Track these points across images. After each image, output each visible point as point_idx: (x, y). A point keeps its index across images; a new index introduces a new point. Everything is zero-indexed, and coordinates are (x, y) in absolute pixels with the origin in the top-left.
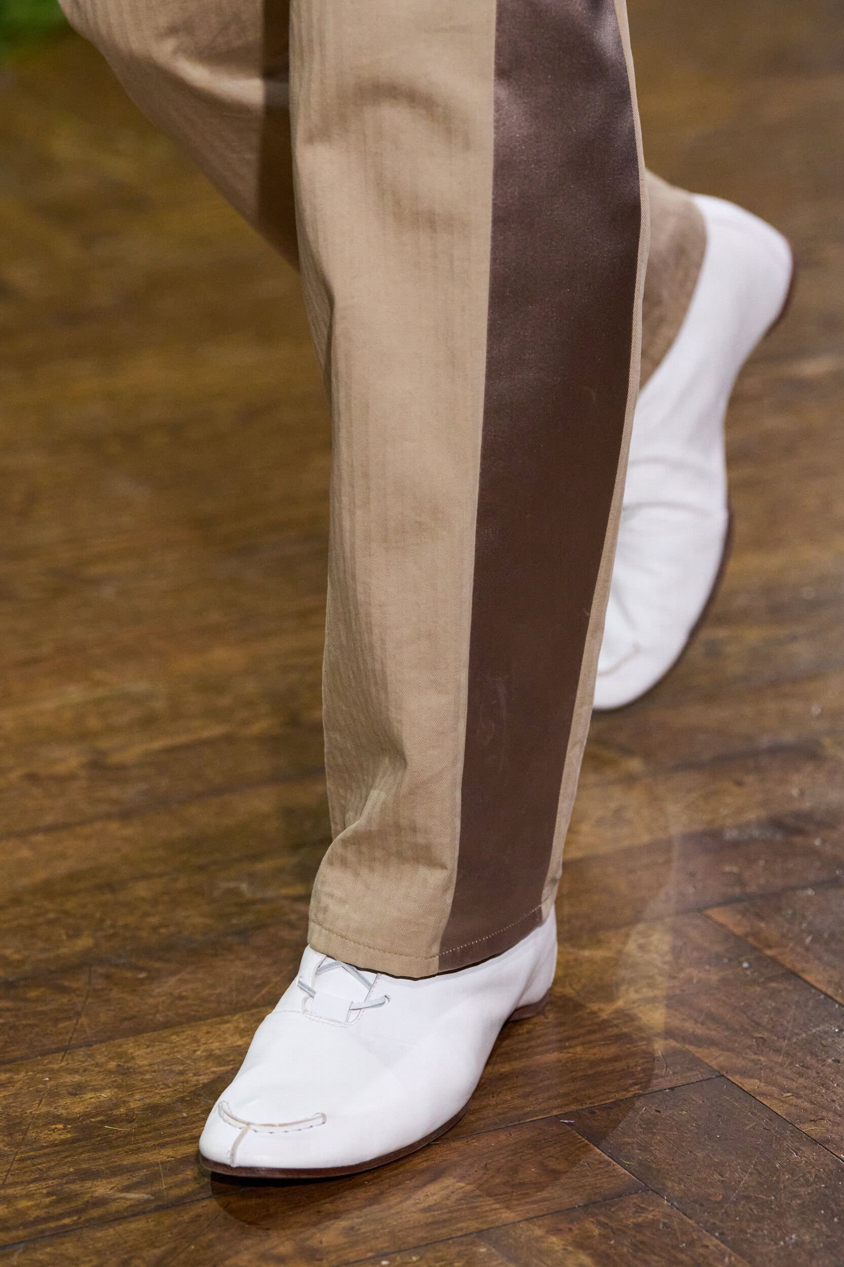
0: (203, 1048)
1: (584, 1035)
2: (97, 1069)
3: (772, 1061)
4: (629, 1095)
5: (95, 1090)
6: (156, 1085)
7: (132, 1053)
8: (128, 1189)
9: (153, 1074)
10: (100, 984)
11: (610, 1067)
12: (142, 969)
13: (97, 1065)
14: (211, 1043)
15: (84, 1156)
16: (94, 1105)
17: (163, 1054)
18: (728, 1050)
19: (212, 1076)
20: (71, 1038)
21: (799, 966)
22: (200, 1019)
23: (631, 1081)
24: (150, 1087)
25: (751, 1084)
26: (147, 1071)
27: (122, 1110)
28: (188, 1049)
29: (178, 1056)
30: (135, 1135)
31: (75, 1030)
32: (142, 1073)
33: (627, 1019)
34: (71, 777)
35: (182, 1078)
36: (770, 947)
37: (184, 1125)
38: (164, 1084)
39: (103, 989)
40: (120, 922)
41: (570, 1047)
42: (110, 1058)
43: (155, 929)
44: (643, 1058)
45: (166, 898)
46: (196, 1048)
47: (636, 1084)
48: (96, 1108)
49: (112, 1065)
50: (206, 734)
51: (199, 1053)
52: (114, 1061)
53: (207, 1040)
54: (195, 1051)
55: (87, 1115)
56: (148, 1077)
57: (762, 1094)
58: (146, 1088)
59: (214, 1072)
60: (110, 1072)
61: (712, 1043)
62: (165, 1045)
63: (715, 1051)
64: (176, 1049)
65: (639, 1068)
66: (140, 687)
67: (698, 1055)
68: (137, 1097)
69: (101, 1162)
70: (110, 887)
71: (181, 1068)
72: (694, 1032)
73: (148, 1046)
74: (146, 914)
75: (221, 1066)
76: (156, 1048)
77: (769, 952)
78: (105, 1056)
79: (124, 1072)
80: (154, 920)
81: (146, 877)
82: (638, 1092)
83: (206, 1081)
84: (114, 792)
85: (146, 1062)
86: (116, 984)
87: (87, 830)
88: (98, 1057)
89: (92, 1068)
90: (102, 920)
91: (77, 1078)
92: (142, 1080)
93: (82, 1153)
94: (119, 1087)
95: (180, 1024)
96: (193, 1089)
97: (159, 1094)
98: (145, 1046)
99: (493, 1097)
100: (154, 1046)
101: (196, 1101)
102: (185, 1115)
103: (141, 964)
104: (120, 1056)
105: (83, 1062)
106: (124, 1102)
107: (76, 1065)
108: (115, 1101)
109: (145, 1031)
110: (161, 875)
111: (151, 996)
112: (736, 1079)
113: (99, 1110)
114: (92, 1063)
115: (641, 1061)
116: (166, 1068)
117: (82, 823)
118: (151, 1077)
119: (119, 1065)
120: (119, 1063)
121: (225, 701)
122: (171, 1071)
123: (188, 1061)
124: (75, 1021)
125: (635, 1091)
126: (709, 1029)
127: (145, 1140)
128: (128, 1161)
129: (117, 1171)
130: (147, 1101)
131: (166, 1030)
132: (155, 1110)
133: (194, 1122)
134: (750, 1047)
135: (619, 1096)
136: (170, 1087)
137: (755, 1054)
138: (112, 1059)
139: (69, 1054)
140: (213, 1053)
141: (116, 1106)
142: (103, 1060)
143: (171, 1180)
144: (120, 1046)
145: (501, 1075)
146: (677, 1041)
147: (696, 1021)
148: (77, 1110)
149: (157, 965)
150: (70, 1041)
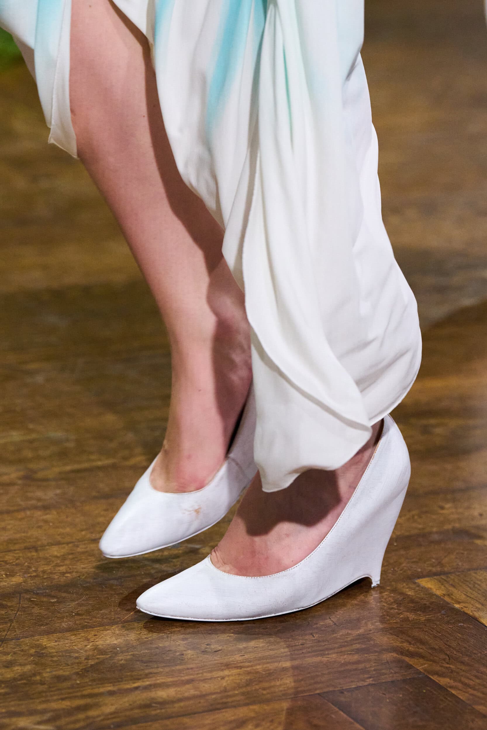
0: (91, 644)
1: (338, 648)
2: (22, 653)
3: (458, 668)
4: (366, 684)
5: (21, 665)
6: (60, 664)
7: (45, 645)
8: (39, 723)
9: (59, 657)
10: (25, 604)
11: (354, 667)
12: (54, 597)
13: (22, 651)
14: (97, 641)
15: (12, 703)
16: (19, 674)
17: (66, 646)
18: (431, 660)
19: (96, 661)
20: (6, 634)
21: (477, 614)
22: (90, 627)
23: (366, 676)
24: (57, 665)
25: (443, 681)
26: (55, 656)
27: (38, 678)
28: (81, 644)
29: (75, 648)
30: (45, 692)
31: (9, 630)
32: (52, 657)
33: (366, 640)
34: (12, 484)
35: (77, 661)
36: (459, 603)
37: (77, 688)
38: (66, 664)
39: (28, 607)
40: (40, 569)
41: (328, 654)
42: (31, 647)
43: (63, 574)
44: (375, 663)
45: (70, 556)
46: (87, 644)
47: (370, 678)
48: (20, 676)
49: (32, 651)
50: (99, 463)
51: (89, 646)
52: (33, 649)
53: (95, 639)
54: (86, 646)
55: (15, 679)
56: (55, 659)
57: (451, 687)
58: (54, 665)
59: (98, 658)
60: (32, 655)
61: (422, 656)
62: (67, 641)
63: (421, 660)
64: (74, 644)
65: (373, 669)
66: (58, 434)
67: (411, 663)
68: (48, 670)
69: (23, 707)
70: (35, 548)
71: (77, 655)
72: (408, 649)
73: (56, 642)
74: (57, 565)
75: (103, 655)
76: (61, 643)
77: (457, 606)
78: (28, 646)
79: (40, 655)
80: (63, 569)
81: (58, 543)
82: (371, 682)
83: (93, 663)
84: (39, 494)
85: (54, 651)
86: (36, 605)
87: (22, 515)
88: (24, 646)
89: (19, 652)
90: (29, 567)
91: (9, 658)
92: (52, 661)
93: (10, 702)
94: (36, 664)
95: (77, 630)
96: (84, 667)
97: (62, 669)
98: (54, 641)
99: (278, 681)
100: (60, 641)
101: (86, 674)
102: (78, 682)
103: (53, 593)
104: (38, 646)
105: (14, 648)
106: (40, 674)
107: (9, 650)
108: (33, 672)
109: (53, 633)
110: (68, 543)
111: (59, 612)
112: (435, 678)
113: (23, 676)
114: (20, 649)
115: (374, 665)
116: (67, 655)
117: (18, 511)
118: (57, 659)
119: (36, 652)
120: (37, 650)
121: (113, 445)
122: (70, 656)
123: (82, 651)
124: (9, 625)
125: (370, 681)
126: (418, 648)
127: (51, 696)
128: (40, 707)
129: (32, 713)
130: (54, 673)
131: (68, 633)
132: (59, 679)
133: (84, 687)
134: (444, 660)
135: (360, 684)
136: (69, 665)
137: (448, 663)
138: (32, 647)
139: (5, 643)
140: (98, 647)
141: (34, 675)
142: (27, 648)
143: (68, 719)
144: (38, 640)
145: (283, 668)
146: (397, 654)
147: (410, 643)
148: (9, 676)
149: (64, 595)
150: (5, 636)
